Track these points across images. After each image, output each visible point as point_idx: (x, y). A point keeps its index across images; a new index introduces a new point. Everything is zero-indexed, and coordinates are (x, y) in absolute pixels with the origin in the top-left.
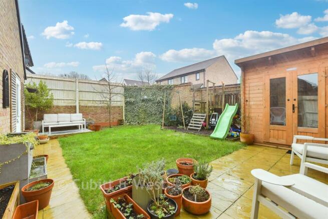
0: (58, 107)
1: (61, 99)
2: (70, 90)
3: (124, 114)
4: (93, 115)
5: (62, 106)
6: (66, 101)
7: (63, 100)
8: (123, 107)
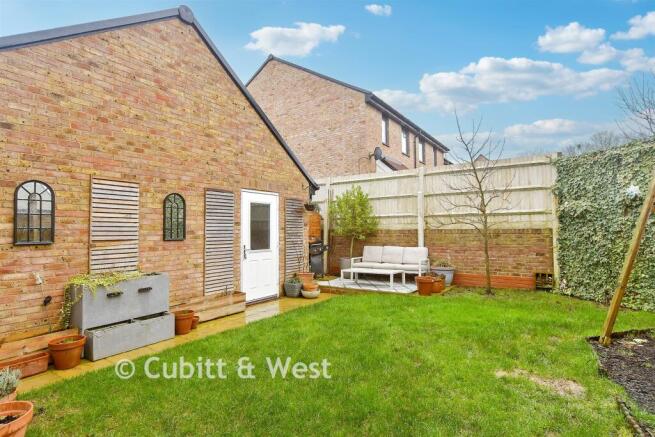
0: (388, 232)
1: (394, 217)
2: (409, 196)
3: (556, 255)
4: (456, 251)
5: (395, 231)
6: (402, 219)
7: (398, 217)
8: (554, 231)
